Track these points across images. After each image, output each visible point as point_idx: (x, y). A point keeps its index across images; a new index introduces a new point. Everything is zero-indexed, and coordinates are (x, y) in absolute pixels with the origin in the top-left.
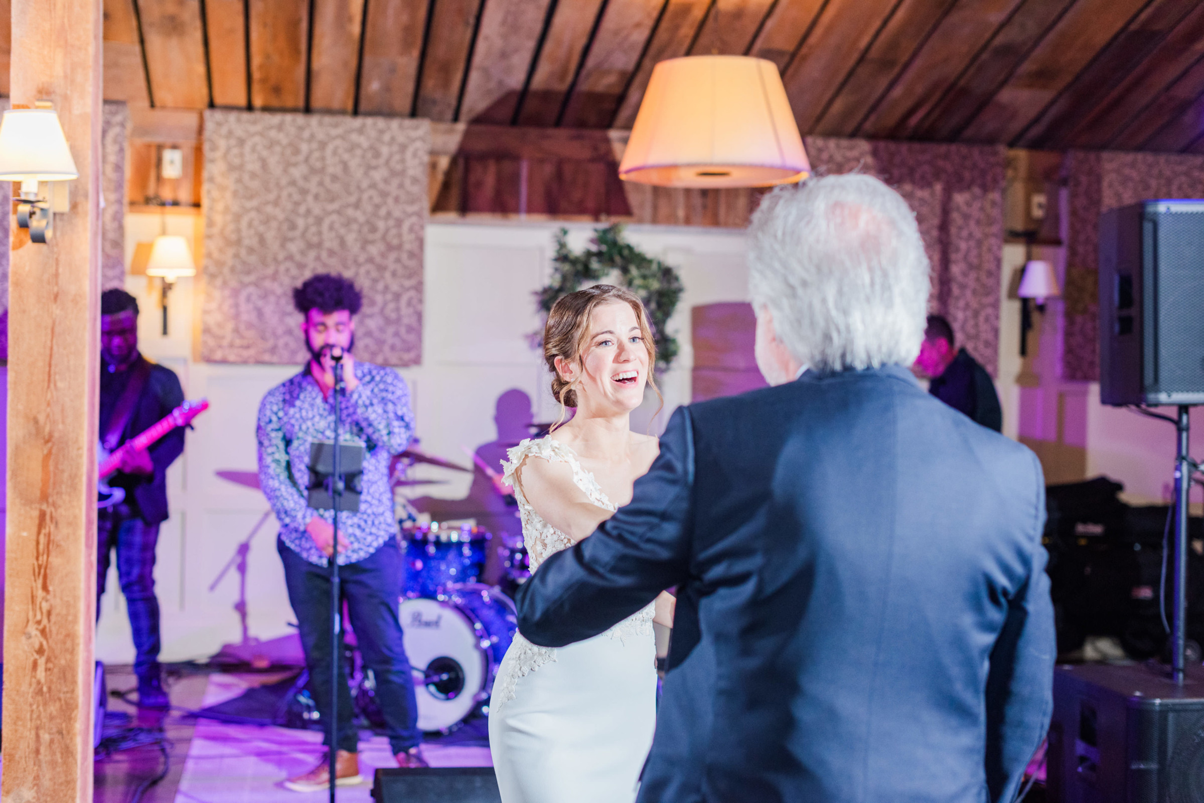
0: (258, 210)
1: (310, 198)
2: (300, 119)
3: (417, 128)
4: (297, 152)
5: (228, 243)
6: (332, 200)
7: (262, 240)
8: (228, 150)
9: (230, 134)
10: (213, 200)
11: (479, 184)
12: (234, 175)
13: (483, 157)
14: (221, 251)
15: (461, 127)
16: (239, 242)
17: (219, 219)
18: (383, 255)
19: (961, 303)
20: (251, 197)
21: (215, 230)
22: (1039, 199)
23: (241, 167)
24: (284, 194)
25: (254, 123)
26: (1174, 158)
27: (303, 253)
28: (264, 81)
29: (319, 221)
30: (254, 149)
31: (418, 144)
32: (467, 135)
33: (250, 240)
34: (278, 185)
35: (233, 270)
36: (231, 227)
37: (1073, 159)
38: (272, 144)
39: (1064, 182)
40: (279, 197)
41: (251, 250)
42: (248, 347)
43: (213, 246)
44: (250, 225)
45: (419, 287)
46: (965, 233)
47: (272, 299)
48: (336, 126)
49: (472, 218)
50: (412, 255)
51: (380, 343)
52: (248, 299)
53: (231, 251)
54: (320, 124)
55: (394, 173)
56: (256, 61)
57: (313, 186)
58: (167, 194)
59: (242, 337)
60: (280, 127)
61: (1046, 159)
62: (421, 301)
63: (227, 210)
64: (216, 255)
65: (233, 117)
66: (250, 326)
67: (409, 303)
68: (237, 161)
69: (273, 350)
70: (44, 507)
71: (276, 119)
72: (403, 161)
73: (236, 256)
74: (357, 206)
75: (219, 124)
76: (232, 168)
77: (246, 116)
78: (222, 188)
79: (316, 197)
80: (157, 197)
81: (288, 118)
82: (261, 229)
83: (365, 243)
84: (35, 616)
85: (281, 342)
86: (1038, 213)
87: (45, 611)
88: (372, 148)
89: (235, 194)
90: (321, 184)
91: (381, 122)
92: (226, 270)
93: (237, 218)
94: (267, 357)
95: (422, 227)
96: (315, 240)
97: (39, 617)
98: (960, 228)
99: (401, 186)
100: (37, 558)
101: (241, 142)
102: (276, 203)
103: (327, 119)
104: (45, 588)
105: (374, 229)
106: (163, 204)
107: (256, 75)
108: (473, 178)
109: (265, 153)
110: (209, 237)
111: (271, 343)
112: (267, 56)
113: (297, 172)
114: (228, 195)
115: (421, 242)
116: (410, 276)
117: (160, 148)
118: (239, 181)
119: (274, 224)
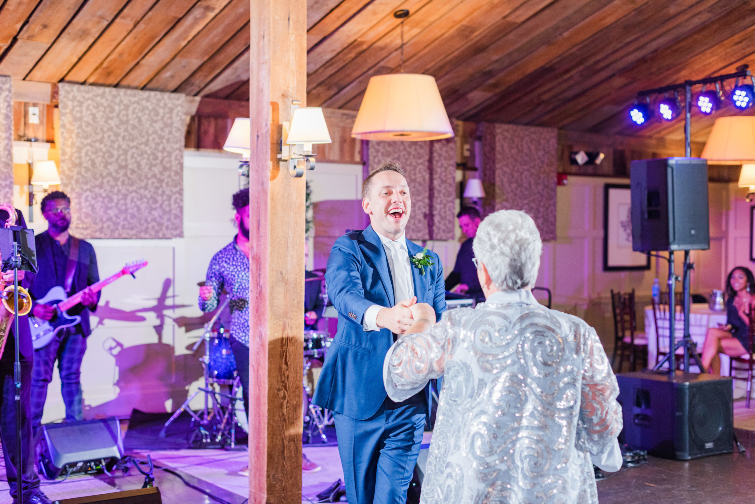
0: (91, 146)
1: (120, 139)
2: (114, 91)
3: (178, 99)
4: (112, 110)
5: (75, 165)
6: (133, 140)
7: (93, 163)
8: (74, 107)
9: (74, 98)
10: (65, 139)
11: (206, 132)
12: (77, 124)
13: (208, 117)
14: (70, 170)
15: (198, 99)
16: (80, 164)
17: (68, 150)
18: (161, 173)
19: (438, 201)
20: (87, 138)
21: (67, 157)
22: (467, 147)
23: (81, 119)
24: (106, 136)
25: (88, 92)
26: (524, 128)
27: (117, 171)
28: (107, 68)
29: (126, 152)
30: (88, 109)
31: (179, 108)
32: (201, 103)
33: (87, 164)
34: (102, 130)
35: (77, 181)
36: (76, 155)
37: (484, 126)
38: (98, 106)
39: (479, 138)
40: (103, 137)
41: (87, 170)
42: (86, 229)
43: (65, 166)
44: (86, 155)
45: (181, 192)
46: (439, 164)
47: (100, 199)
48: (134, 96)
49: (203, 152)
50: (177, 173)
51: (160, 225)
52: (86, 200)
53: (76, 170)
54: (125, 94)
55: (166, 125)
56: (112, 57)
57: (121, 131)
58: (30, 134)
59: (83, 223)
60: (103, 96)
61: (471, 126)
62: (182, 200)
63: (73, 144)
64: (67, 172)
65: (76, 87)
66: (87, 215)
67: (176, 202)
68: (78, 115)
69: (101, 230)
70: (285, 320)
71: (101, 90)
72: (171, 118)
73: (79, 173)
74: (146, 144)
75: (68, 92)
76: (75, 119)
77: (83, 88)
78: (71, 132)
79: (124, 138)
80: (24, 135)
81: (107, 90)
82: (93, 157)
83: (151, 166)
84: (281, 378)
85: (105, 225)
86: (467, 154)
87: (286, 376)
88: (154, 109)
89: (78, 135)
90: (126, 130)
91: (159, 95)
92: (73, 182)
93: (80, 149)
94: (98, 234)
95: (182, 157)
96: (124, 163)
97: (283, 379)
98: (437, 161)
99: (170, 133)
100: (282, 348)
101: (81, 104)
102: (101, 141)
103: (129, 92)
104: (286, 363)
105: (156, 158)
106: (29, 140)
107: (105, 65)
108: (203, 129)
109: (94, 111)
110: (63, 161)
111: (100, 225)
112: (121, 55)
113: (113, 123)
114: (74, 136)
115: (181, 165)
116: (176, 186)
117: (26, 105)
118: (80, 127)
119: (100, 154)
